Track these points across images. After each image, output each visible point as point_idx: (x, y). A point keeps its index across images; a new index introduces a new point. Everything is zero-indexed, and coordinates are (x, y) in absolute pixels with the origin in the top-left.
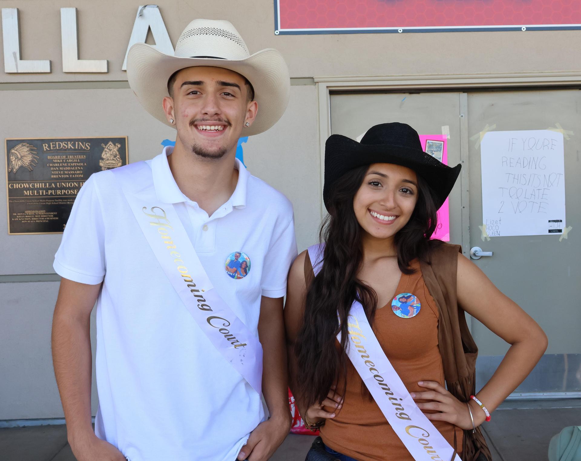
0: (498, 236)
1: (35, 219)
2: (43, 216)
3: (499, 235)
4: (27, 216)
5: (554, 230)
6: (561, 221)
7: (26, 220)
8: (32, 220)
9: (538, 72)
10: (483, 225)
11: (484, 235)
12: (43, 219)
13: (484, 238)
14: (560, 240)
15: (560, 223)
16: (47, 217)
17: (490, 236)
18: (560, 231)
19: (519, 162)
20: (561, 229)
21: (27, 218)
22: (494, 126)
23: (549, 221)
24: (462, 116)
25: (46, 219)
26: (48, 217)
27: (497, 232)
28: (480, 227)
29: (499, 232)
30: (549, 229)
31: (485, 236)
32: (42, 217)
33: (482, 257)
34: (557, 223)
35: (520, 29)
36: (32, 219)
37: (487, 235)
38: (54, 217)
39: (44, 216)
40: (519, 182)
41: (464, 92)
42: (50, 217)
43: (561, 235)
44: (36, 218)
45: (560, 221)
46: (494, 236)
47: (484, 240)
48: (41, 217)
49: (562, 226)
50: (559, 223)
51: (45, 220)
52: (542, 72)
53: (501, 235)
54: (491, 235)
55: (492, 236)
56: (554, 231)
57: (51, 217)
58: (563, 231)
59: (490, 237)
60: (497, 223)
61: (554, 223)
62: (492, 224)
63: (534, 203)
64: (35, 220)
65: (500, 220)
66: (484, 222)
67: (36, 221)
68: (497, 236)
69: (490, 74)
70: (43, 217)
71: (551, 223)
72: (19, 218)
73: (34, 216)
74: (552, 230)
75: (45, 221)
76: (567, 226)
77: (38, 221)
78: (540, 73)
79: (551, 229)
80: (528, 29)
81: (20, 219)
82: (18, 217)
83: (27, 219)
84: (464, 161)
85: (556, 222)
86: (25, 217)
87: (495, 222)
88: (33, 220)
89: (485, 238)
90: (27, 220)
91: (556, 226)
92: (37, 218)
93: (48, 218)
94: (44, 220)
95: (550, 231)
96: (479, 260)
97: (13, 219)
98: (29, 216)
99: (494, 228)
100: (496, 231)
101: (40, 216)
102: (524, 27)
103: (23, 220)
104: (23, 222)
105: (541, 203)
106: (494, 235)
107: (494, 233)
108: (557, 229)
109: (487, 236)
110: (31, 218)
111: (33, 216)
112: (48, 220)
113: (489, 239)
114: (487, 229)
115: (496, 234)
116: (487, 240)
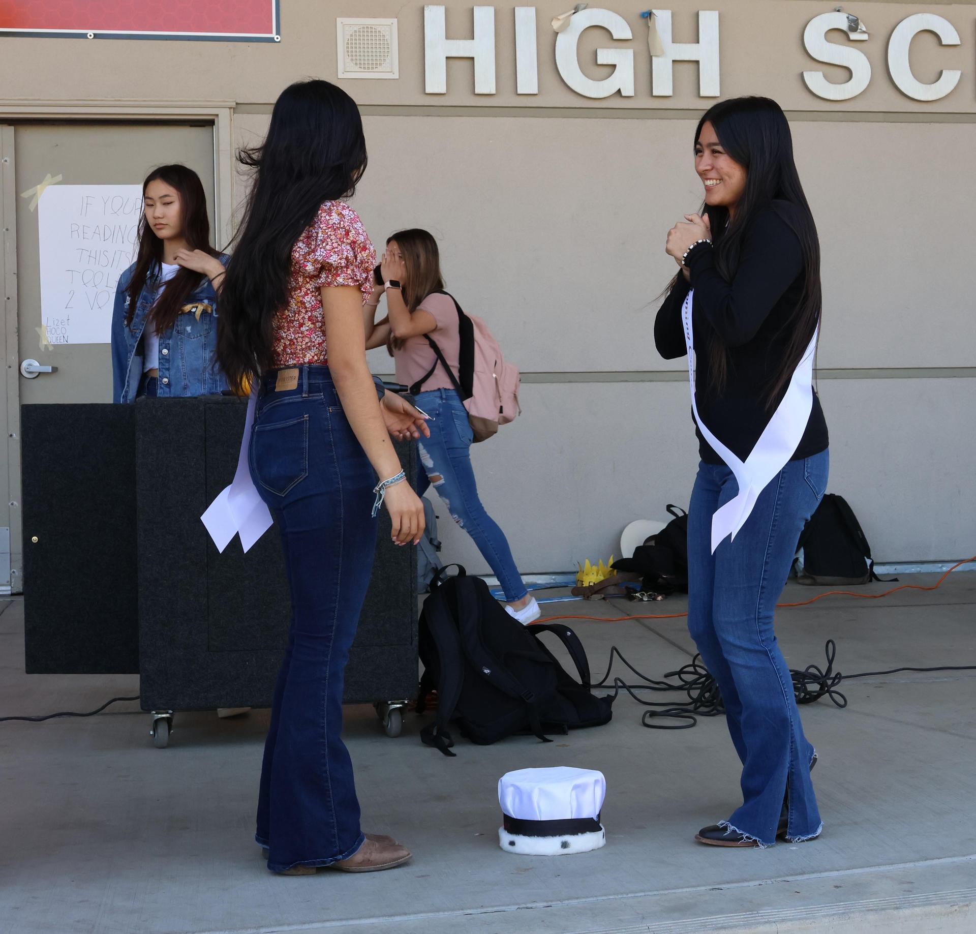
0: (66, 343)
3: (67, 341)
9: (113, 99)
10: (41, 325)
11: (44, 342)
13: (44, 347)
17: (52, 343)
19: (97, 232)
22: (60, 177)
24: (6, 161)
27: (64, 336)
28: (37, 329)
29: (66, 338)
33: (40, 374)
35: (84, 36)
37: (48, 341)
40: (97, 262)
41: (10, 125)
46: (59, 343)
47: (43, 350)
52: (119, 100)
53: (70, 342)
54: (54, 341)
55: (56, 343)
59: (54, 346)
60: (63, 324)
62: (55, 324)
65: (68, 320)
66: (44, 322)
68: (63, 343)
69: (39, 100)
78: (115, 101)
80: (96, 36)
84: (9, 228)
87: (60, 322)
89: (46, 345)
96: (35, 379)
99: (59, 331)
100: (62, 335)
102: (90, 33)
106: (58, 341)
107: (58, 338)
109: (48, 343)
113: (51, 349)
114: (49, 333)
115: (62, 341)
116: (48, 349)
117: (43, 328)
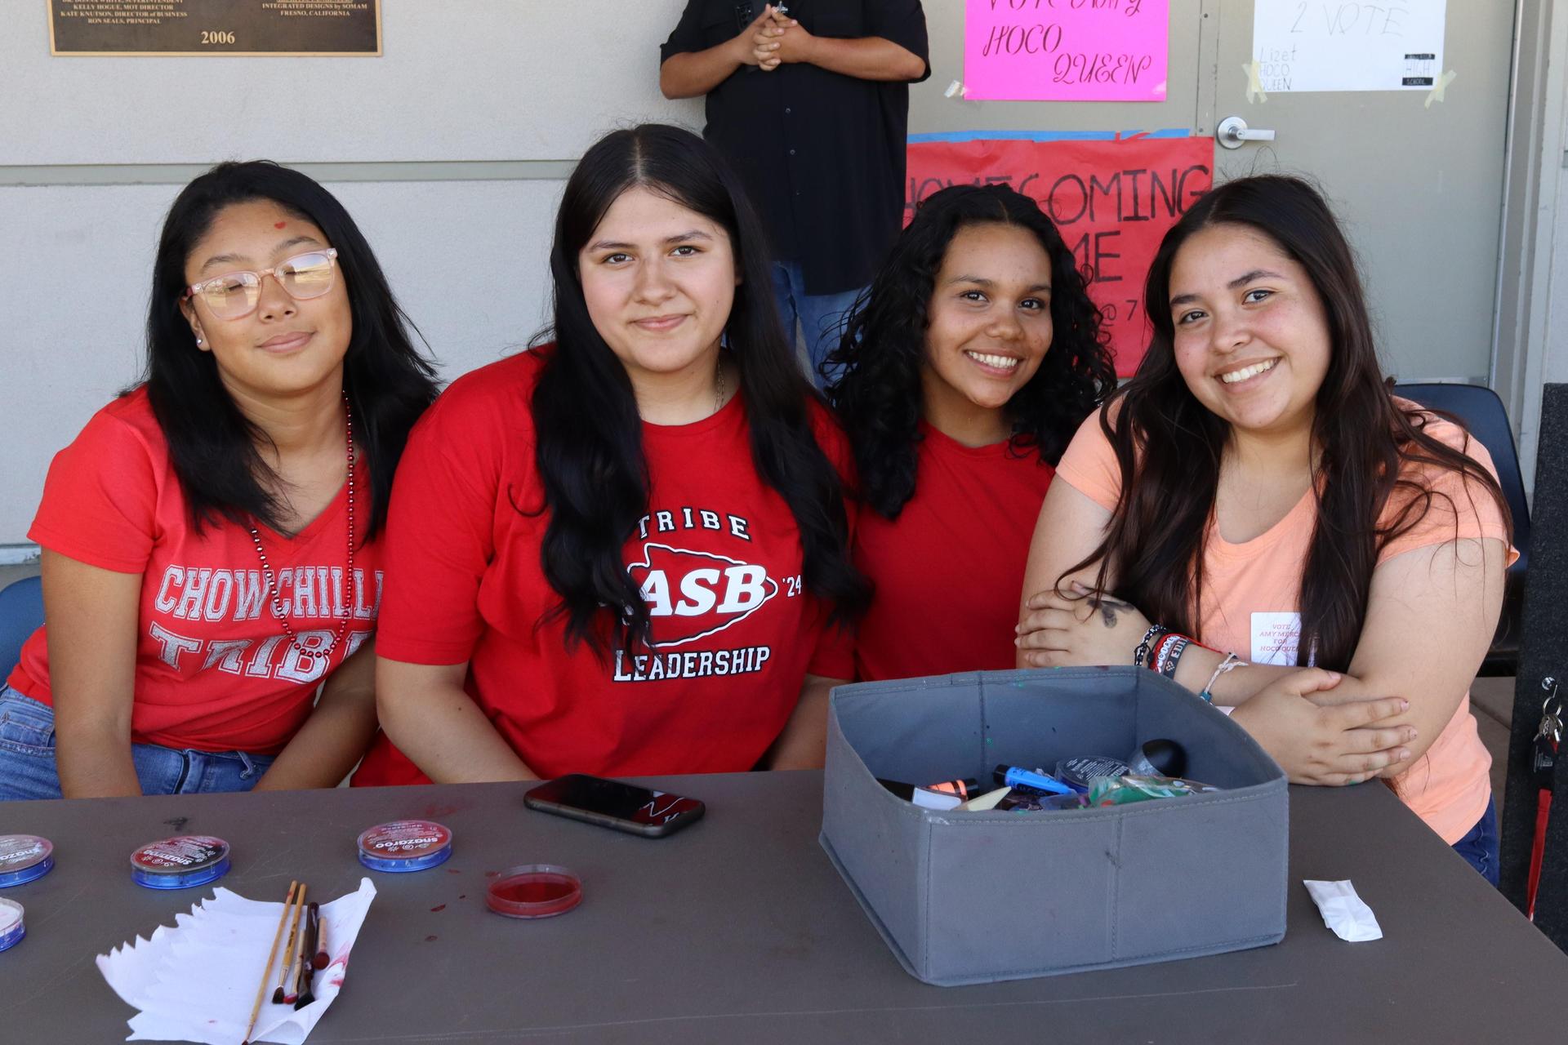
0: (1286, 90)
1: (124, 14)
2: (144, 7)
3: (1289, 88)
4: (100, 7)
5: (1416, 78)
6: (1433, 57)
7: (99, 17)
8: (115, 18)
10: (1253, 62)
11: (1254, 88)
12: (146, 14)
13: (1253, 96)
14: (1427, 103)
15: (1432, 61)
16: (156, 11)
17: (1266, 90)
18: (1428, 81)
20: (1430, 76)
21: (102, 10)
23: (1407, 57)
25: (154, 14)
26: (160, 10)
27: (1285, 80)
28: (1245, 66)
29: (1288, 81)
30: (1405, 76)
31: (1256, 91)
32: (144, 10)
33: (1247, 142)
34: (1422, 61)
36: (117, 14)
37: (1260, 87)
38: (174, 11)
39: (149, 7)
42: (164, 11)
43: (1429, 92)
44: (126, 11)
45: (1430, 56)
46: (1277, 91)
47: (1252, 102)
48: (139, 10)
49: (1432, 69)
50: (1427, 61)
51: (153, 18)
53: (1295, 88)
54: (1270, 88)
55: (1272, 91)
56: (1414, 82)
57: (169, 11)
58: (1434, 82)
59: (1267, 94)
60: (1285, 58)
61: (1417, 61)
62: (1273, 59)
63: (1377, 10)
64: (125, 18)
65: (1294, 51)
66: (1256, 55)
67: (128, 21)
68: (1283, 90)
70: (147, 11)
71: (1411, 61)
72: (79, 11)
73: (122, 5)
74: (1410, 79)
75: (151, 21)
76: (1445, 71)
77: (132, 21)
79: (1409, 75)
81: (82, 14)
82: (75, 7)
83: (102, 14)
85: (1420, 59)
86: (96, 9)
87: (1281, 56)
88: (119, 18)
89: (1256, 94)
90: (102, 18)
91: (1419, 69)
92: (130, 11)
93: (159, 14)
94: (149, 17)
95: (1406, 82)
96: (1239, 151)
97: (63, 14)
98: (107, 7)
99: (1278, 71)
100: (1282, 77)
101: (139, 7)
103: (90, 17)
104: (90, 21)
105: (1391, 9)
106: (1276, 87)
107: (1276, 83)
108: (1422, 76)
109: (1259, 91)
110: (113, 11)
111: (118, 7)
112: (160, 18)
113: (1263, 99)
114: (1263, 73)
115: (1281, 86)
116: (1259, 100)
117: (1254, 64)
